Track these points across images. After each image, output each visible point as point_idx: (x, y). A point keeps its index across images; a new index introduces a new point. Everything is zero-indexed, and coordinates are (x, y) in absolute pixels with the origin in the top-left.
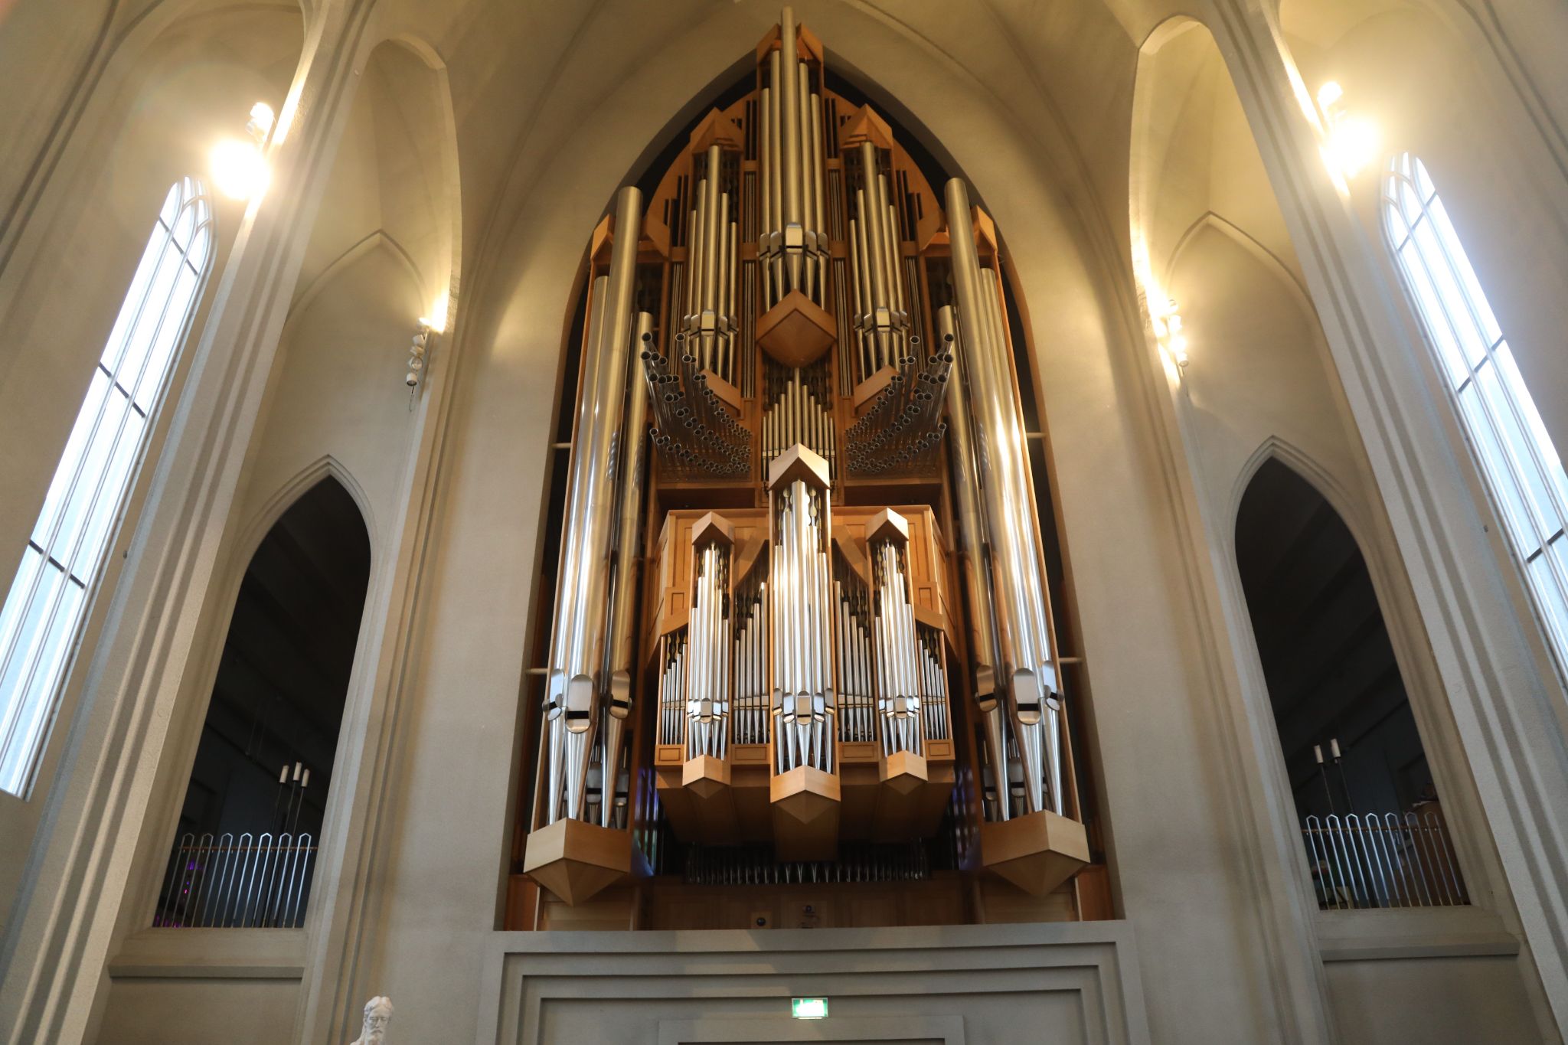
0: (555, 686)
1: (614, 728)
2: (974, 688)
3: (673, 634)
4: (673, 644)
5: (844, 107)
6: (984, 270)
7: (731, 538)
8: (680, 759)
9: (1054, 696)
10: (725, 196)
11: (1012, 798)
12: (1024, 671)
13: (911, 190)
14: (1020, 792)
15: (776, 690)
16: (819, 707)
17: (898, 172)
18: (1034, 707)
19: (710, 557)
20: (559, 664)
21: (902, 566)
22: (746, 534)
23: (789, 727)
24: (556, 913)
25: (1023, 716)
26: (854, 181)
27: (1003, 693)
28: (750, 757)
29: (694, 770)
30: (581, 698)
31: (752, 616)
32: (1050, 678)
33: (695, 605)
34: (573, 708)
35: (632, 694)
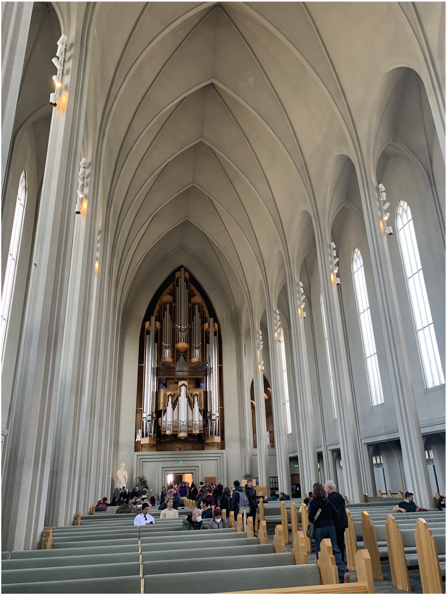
0: (144, 415)
1: (153, 421)
2: (207, 415)
3: (164, 410)
4: (164, 412)
5: (193, 288)
6: (215, 336)
7: (173, 395)
8: (166, 430)
9: (218, 417)
10: (170, 316)
11: (211, 431)
12: (214, 415)
13: (204, 310)
14: (212, 430)
15: (179, 420)
16: (185, 424)
17: (202, 305)
18: (215, 420)
19: (170, 399)
20: (145, 411)
21: (197, 401)
22: (175, 392)
23: (181, 426)
24: (143, 449)
25: (213, 421)
26: (194, 314)
27: (211, 416)
28: (176, 429)
29: (168, 432)
30: (149, 418)
31: (176, 407)
32: (218, 414)
33: (168, 406)
34: (148, 420)
35: (156, 416)
